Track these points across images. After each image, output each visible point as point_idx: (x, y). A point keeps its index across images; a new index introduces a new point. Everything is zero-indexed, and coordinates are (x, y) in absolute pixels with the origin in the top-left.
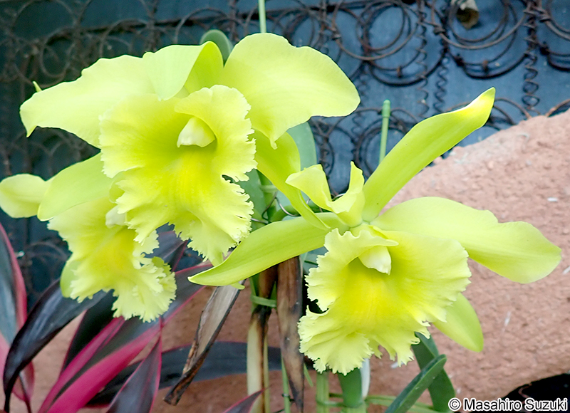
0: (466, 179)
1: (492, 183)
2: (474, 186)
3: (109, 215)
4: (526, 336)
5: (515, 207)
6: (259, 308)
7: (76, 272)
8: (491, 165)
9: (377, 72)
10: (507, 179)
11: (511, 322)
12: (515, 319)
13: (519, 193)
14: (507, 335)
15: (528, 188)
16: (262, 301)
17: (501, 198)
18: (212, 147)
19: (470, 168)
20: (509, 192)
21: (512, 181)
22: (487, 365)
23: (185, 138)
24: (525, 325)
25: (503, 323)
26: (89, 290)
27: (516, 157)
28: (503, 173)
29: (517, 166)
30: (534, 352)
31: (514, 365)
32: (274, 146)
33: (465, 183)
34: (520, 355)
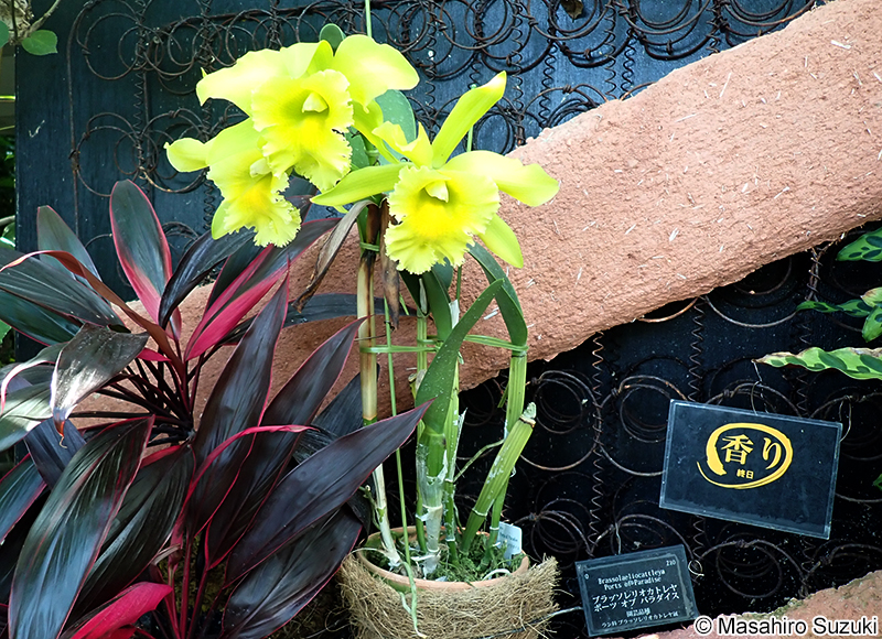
0: (548, 155)
1: (570, 158)
2: (555, 161)
3: (252, 167)
4: (595, 288)
5: (588, 178)
6: (367, 252)
7: (227, 211)
8: (569, 143)
9: (488, 60)
10: (582, 154)
11: (582, 277)
12: (585, 274)
13: (592, 166)
14: (579, 288)
15: (599, 162)
16: (369, 247)
17: (577, 171)
18: (326, 112)
19: (553, 145)
20: (583, 165)
21: (587, 155)
22: (563, 314)
23: (307, 107)
24: (594, 278)
25: (575, 278)
26: (237, 224)
27: (590, 135)
28: (579, 149)
29: (590, 143)
30: (601, 301)
31: (585, 313)
32: (367, 111)
33: (548, 159)
34: (590, 304)
